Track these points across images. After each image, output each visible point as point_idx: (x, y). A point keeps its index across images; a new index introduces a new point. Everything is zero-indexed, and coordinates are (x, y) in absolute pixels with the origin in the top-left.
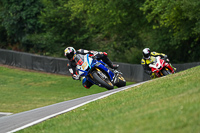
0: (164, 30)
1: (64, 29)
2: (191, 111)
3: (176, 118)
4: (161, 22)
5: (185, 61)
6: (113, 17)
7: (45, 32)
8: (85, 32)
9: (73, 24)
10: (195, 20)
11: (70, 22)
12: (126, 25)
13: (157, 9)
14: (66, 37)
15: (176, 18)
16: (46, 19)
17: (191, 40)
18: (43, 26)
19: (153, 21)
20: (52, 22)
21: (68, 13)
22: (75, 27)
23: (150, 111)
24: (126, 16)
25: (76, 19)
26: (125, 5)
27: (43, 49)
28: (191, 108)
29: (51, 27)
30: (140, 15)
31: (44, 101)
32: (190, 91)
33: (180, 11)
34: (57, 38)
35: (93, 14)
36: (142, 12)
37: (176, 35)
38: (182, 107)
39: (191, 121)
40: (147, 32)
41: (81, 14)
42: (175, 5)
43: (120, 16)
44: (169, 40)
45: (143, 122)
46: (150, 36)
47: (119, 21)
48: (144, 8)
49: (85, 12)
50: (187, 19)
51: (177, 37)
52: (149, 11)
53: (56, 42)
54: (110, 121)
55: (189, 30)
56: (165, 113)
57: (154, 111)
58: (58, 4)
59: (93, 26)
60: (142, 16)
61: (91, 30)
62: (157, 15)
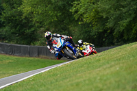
0: (86, 25)
1: (18, 25)
2: (105, 80)
3: (95, 85)
4: (84, 20)
5: (101, 46)
6: (51, 16)
7: (5, 26)
8: (32, 26)
9: (24, 21)
10: (107, 18)
11: (22, 20)
12: (60, 21)
13: (81, 11)
14: (19, 30)
15: (95, 16)
16: (5, 18)
17: (105, 31)
18: (4, 22)
19: (79, 19)
20: (10, 20)
21: (21, 13)
22: (25, 23)
23: (77, 81)
24: (60, 16)
25: (26, 18)
26: (60, 8)
27: (3, 38)
28: (105, 78)
29: (9, 23)
30: (70, 15)
31: (4, 74)
32: (105, 67)
33: (97, 12)
34: (13, 30)
35: (38, 14)
36: (71, 12)
37: (94, 28)
38: (99, 78)
39: (105, 87)
40: (75, 26)
41: (29, 14)
42: (94, 8)
43: (56, 16)
44: (90, 32)
45: (72, 88)
46: (76, 29)
47: (55, 19)
48: (73, 10)
49: (32, 13)
50: (102, 17)
51: (95, 30)
52: (76, 12)
53: (13, 33)
54: (50, 87)
55: (104, 25)
56: (87, 82)
57: (79, 80)
58: (14, 8)
59: (38, 22)
60: (72, 15)
61: (37, 25)
62: (81, 15)
